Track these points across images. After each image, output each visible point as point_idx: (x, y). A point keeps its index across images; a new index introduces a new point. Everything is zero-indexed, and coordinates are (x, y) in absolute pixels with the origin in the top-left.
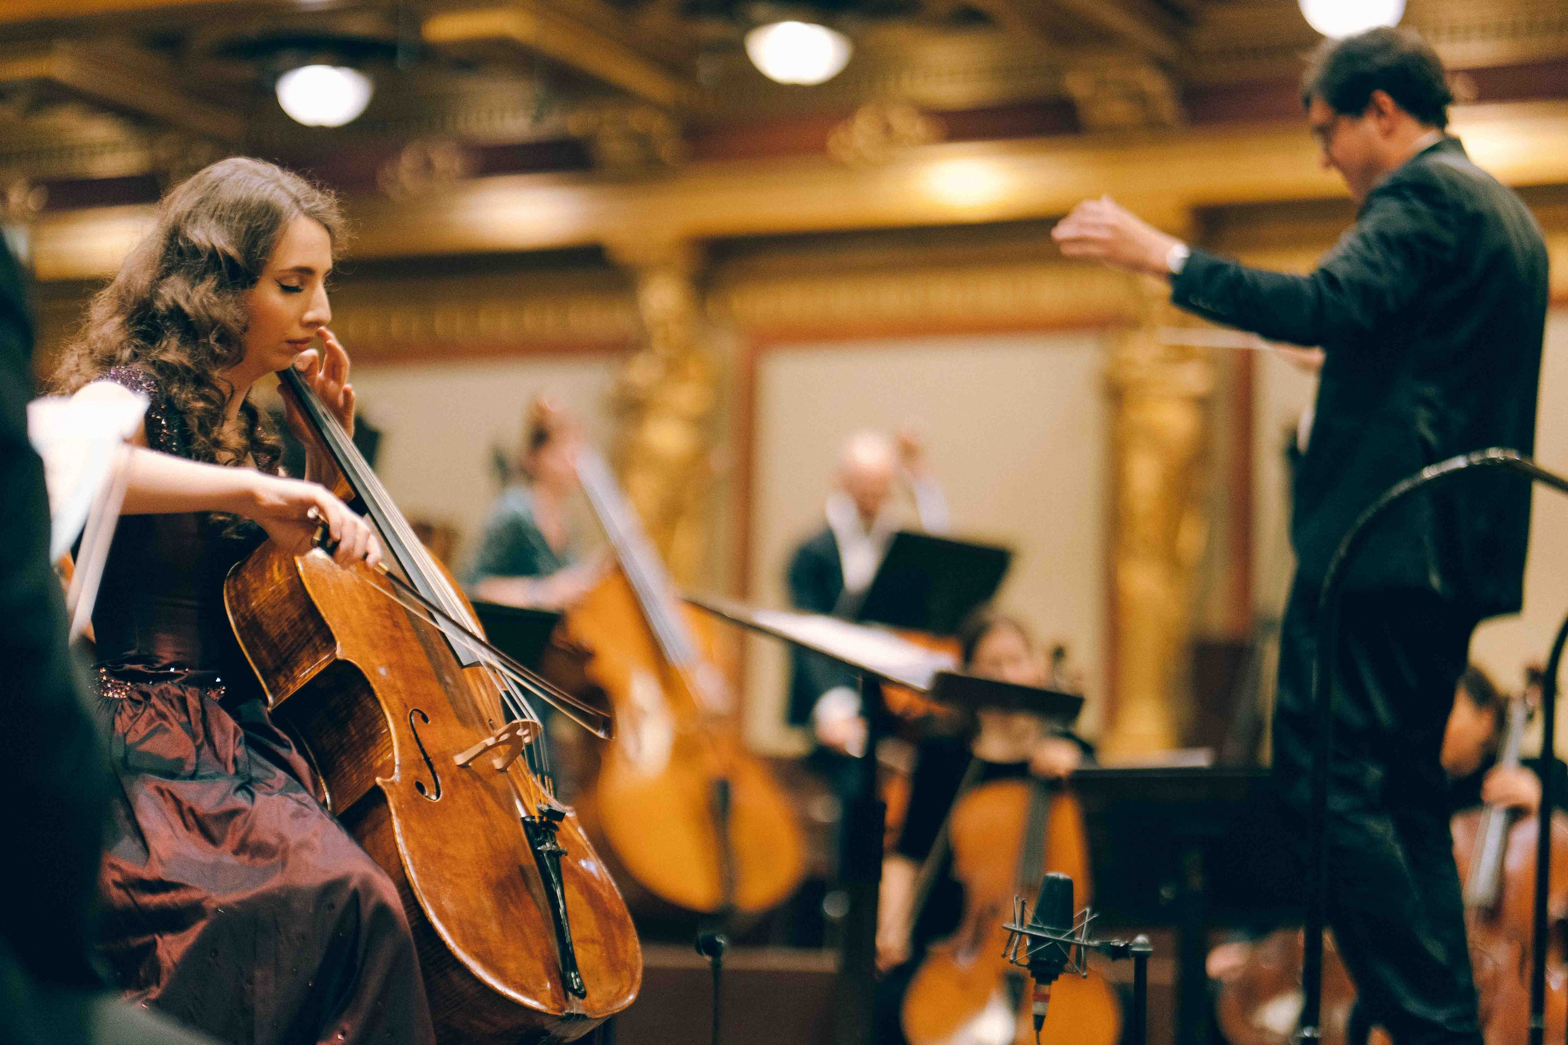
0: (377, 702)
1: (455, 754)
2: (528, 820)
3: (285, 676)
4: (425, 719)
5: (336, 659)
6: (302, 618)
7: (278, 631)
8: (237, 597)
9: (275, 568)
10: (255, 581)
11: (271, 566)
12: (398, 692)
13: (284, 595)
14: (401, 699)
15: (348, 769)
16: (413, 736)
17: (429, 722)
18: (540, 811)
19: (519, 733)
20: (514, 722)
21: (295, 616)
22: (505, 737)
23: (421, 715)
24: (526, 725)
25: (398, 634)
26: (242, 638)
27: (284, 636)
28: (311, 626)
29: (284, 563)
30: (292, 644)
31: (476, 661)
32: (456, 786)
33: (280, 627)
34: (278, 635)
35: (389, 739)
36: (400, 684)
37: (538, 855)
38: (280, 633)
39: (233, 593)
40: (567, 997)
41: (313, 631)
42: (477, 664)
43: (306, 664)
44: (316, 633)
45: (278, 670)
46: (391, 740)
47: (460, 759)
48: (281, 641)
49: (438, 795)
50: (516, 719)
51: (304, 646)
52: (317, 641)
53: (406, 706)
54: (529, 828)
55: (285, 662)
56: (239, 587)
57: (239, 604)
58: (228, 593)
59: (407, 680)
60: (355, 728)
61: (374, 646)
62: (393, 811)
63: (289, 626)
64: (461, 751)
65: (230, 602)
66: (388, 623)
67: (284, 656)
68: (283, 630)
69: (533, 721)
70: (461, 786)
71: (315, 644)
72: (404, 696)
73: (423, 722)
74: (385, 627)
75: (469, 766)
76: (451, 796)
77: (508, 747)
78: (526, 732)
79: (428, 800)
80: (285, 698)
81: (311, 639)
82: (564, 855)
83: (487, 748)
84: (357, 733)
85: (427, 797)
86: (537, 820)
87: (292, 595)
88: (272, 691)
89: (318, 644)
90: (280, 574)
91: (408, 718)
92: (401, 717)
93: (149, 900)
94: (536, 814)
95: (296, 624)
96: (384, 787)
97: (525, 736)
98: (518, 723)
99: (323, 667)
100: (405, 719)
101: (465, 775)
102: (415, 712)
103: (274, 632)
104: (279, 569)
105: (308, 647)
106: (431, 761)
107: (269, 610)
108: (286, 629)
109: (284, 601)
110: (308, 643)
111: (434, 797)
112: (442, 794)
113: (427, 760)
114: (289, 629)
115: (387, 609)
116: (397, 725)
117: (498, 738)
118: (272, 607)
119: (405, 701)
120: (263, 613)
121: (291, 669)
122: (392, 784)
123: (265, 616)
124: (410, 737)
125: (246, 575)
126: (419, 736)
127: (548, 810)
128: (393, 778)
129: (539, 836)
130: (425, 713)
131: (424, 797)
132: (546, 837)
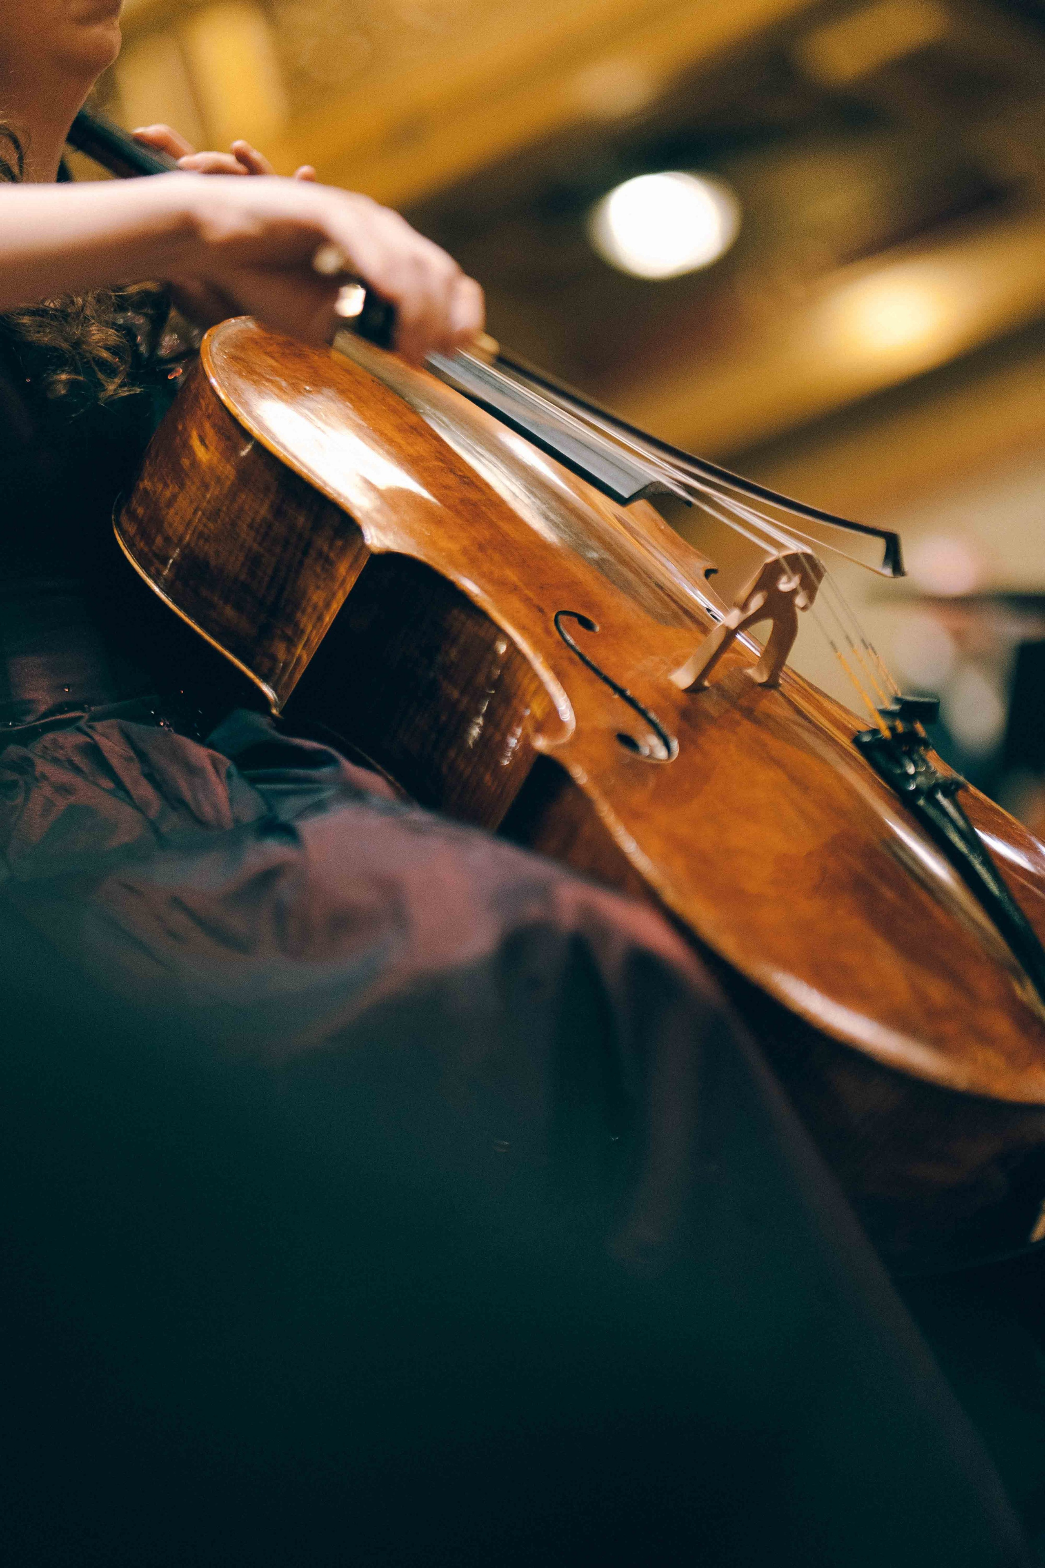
0: (483, 614)
1: (669, 671)
2: (868, 739)
3: (284, 638)
4: (587, 624)
5: (374, 556)
6: (278, 512)
7: (241, 558)
8: (143, 533)
9: (196, 443)
10: (166, 486)
11: (185, 444)
12: (515, 589)
13: (229, 483)
14: (527, 600)
15: (470, 769)
16: (577, 658)
17: (599, 627)
19: (784, 585)
20: (766, 561)
21: (264, 511)
22: (757, 603)
23: (575, 619)
24: (790, 565)
25: (474, 496)
27: (254, 561)
28: (301, 520)
29: (207, 426)
30: (276, 570)
31: (647, 483)
33: (242, 547)
34: (243, 564)
35: (531, 674)
36: (513, 577)
37: (910, 801)
38: (246, 557)
39: (132, 529)
41: (309, 526)
42: (650, 489)
43: (314, 596)
44: (315, 527)
45: (267, 629)
46: (536, 676)
47: (683, 678)
48: (252, 573)
49: (670, 752)
50: (766, 552)
51: (301, 563)
52: (322, 539)
53: (541, 610)
55: (274, 610)
56: (140, 510)
57: (150, 541)
58: (123, 532)
59: (523, 567)
61: (436, 522)
62: (594, 795)
63: (259, 536)
64: (677, 662)
67: (269, 598)
68: (250, 549)
69: (801, 552)
70: (706, 725)
71: (319, 551)
72: (530, 594)
73: (586, 630)
75: (707, 688)
76: (692, 741)
77: (769, 624)
78: (795, 582)
79: (652, 762)
80: (298, 676)
81: (309, 544)
85: (648, 756)
86: (886, 734)
88: (268, 677)
89: (326, 548)
90: (207, 451)
91: (554, 628)
92: (538, 632)
94: (879, 723)
95: (270, 526)
96: (556, 754)
97: (796, 591)
98: (777, 562)
99: (350, 584)
100: (547, 631)
101: (705, 703)
102: (563, 619)
104: (201, 439)
105: (308, 561)
106: (628, 693)
107: (211, 525)
108: (255, 546)
109: (233, 495)
110: (305, 553)
111: (662, 753)
112: (675, 744)
113: (621, 692)
114: (260, 544)
115: (438, 459)
116: (537, 644)
117: (744, 607)
118: (214, 515)
119: (536, 601)
120: (201, 535)
121: (291, 619)
122: (571, 744)
123: (207, 540)
124: (571, 661)
125: (146, 484)
126: (588, 658)
127: (902, 707)
128: (567, 737)
129: (900, 764)
130: (583, 612)
131: (643, 758)
132: (914, 763)
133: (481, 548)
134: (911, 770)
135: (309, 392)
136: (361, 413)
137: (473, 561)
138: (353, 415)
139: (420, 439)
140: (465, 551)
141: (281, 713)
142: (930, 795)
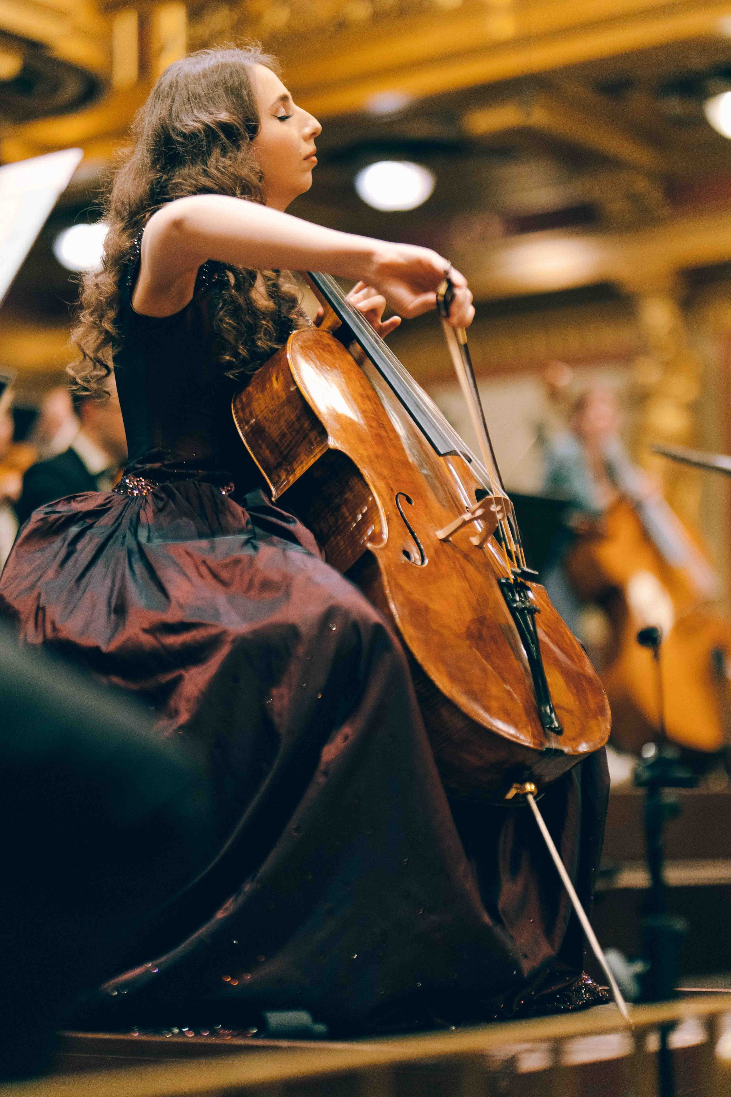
0: (367, 485)
1: (437, 530)
2: (503, 581)
3: (286, 470)
4: (409, 500)
5: (329, 449)
6: (298, 419)
7: (279, 432)
8: (243, 408)
9: (274, 379)
10: (257, 392)
11: (270, 378)
12: (385, 478)
13: (282, 400)
14: (388, 485)
15: (344, 546)
16: (399, 514)
17: (413, 504)
18: (514, 573)
19: (492, 508)
20: (488, 497)
21: (293, 417)
22: (479, 512)
23: (405, 497)
24: (498, 501)
25: (383, 433)
26: (247, 442)
27: (283, 436)
28: (306, 425)
29: (281, 375)
30: (291, 442)
31: (453, 450)
32: (438, 557)
33: (280, 428)
34: (278, 435)
35: (377, 516)
36: (385, 472)
37: (513, 611)
38: (280, 433)
39: (239, 406)
40: (545, 732)
41: (309, 428)
42: (453, 453)
43: (303, 457)
44: (311, 430)
45: (279, 465)
46: (379, 516)
47: (441, 534)
48: (281, 440)
49: (423, 563)
50: (488, 494)
51: (302, 442)
52: (312, 435)
53: (392, 490)
54: (505, 589)
55: (285, 458)
56: (244, 399)
58: (235, 406)
59: (392, 469)
60: (348, 511)
61: (362, 441)
62: (384, 573)
63: (288, 427)
64: (442, 527)
65: (236, 413)
66: (374, 424)
67: (285, 453)
68: (283, 430)
69: (504, 497)
70: (443, 556)
71: (310, 440)
72: (390, 482)
73: (408, 503)
74: (371, 427)
75: (450, 541)
76: (434, 562)
77: (484, 523)
78: (499, 508)
79: (414, 565)
80: (287, 488)
81: (307, 435)
82: (537, 613)
83: (465, 523)
84: (350, 514)
85: (413, 563)
86: (512, 581)
87: (289, 400)
88: (274, 485)
89: (313, 439)
90: (278, 383)
91: (395, 499)
92: (388, 499)
93: (173, 640)
94: (512, 577)
95: (293, 423)
96: (374, 551)
97: (498, 512)
98: (491, 499)
99: (317, 458)
100: (391, 499)
101: (446, 547)
102: (400, 496)
103: (274, 431)
104: (277, 378)
105: (304, 443)
106: (416, 534)
107: (270, 415)
108: (285, 429)
109: (282, 405)
110: (304, 439)
111: (419, 563)
112: (427, 561)
113: (412, 533)
114: (287, 429)
115: (373, 413)
116: (384, 505)
117: (473, 513)
118: (272, 412)
119: (392, 486)
120: (265, 418)
121: (291, 464)
122: (382, 549)
123: (267, 421)
124: (397, 515)
125: (250, 389)
126: (405, 515)
127: (521, 572)
128: (382, 545)
129: (513, 595)
130: (409, 496)
131: (411, 563)
132: (520, 596)
133: (377, 457)
134: (518, 599)
135: (328, 370)
136: (347, 384)
137: (371, 462)
138: (344, 385)
139: (369, 402)
140: (369, 457)
141: (276, 501)
142: (522, 611)
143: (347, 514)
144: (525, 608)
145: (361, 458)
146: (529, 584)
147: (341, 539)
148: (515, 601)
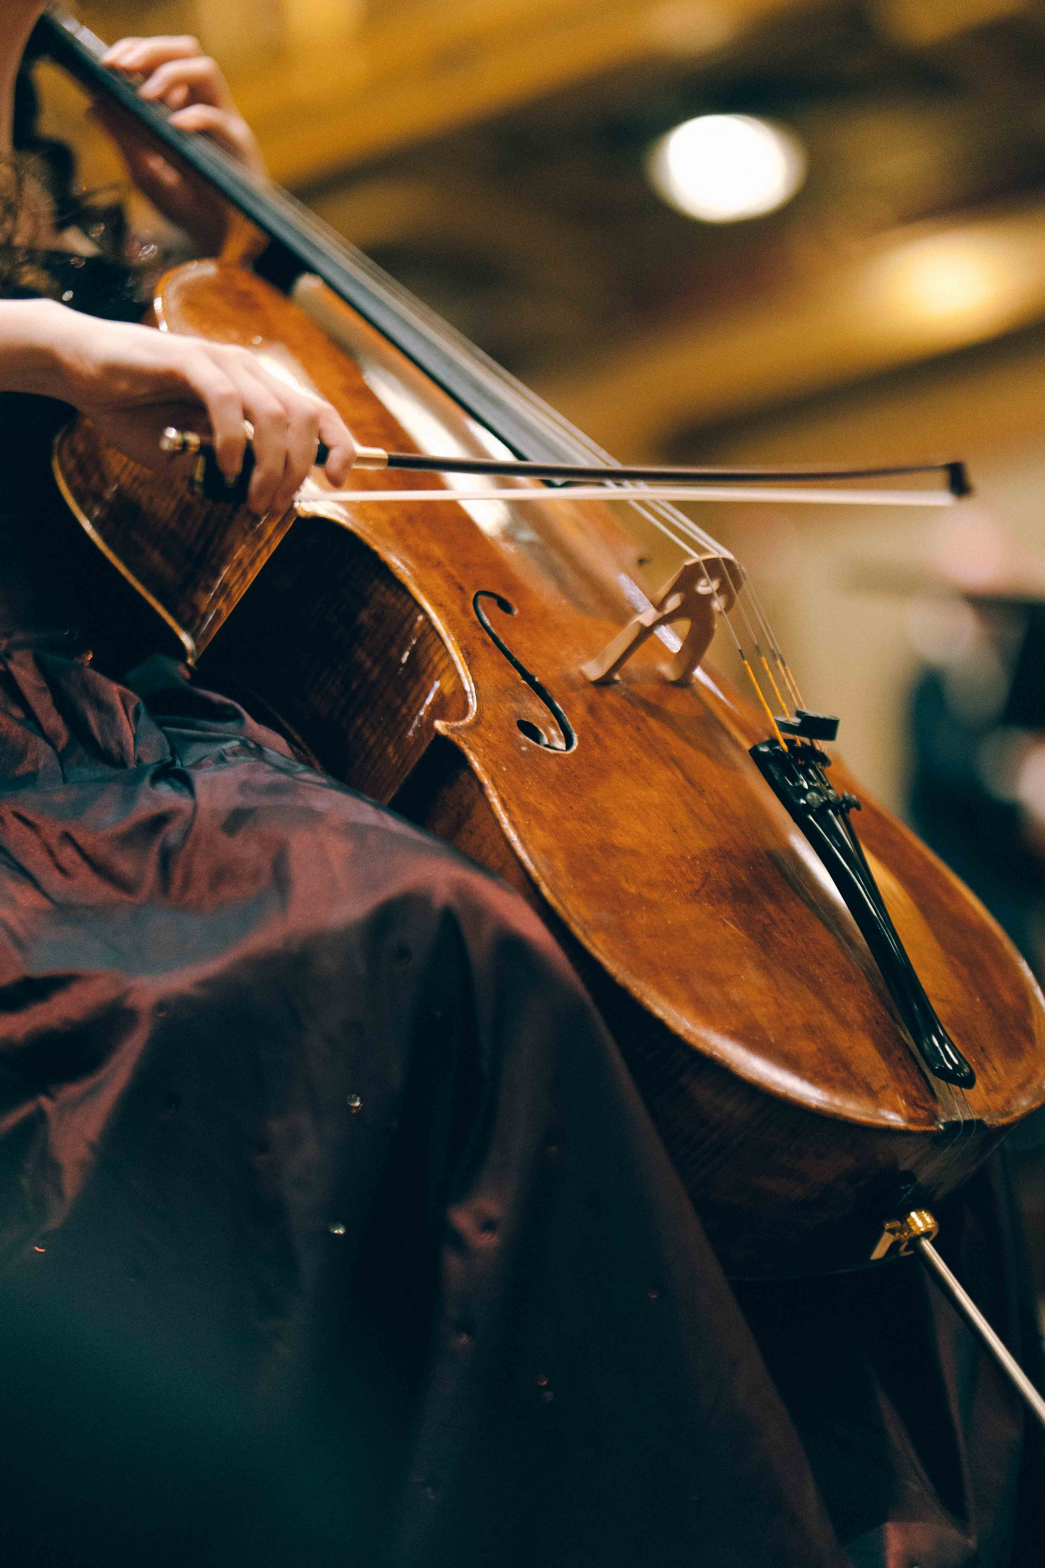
0: (402, 587)
1: (581, 661)
2: (765, 749)
3: (205, 586)
4: (505, 606)
5: (299, 519)
7: (173, 506)
8: (81, 471)
12: (438, 565)
14: (448, 577)
15: (375, 739)
16: (490, 640)
17: (516, 612)
19: (703, 588)
20: (687, 563)
22: (673, 603)
23: (495, 601)
24: (712, 568)
26: (106, 543)
27: (185, 510)
30: (204, 522)
32: (600, 720)
34: (174, 512)
35: (442, 652)
36: (437, 551)
37: (801, 817)
38: (177, 508)
39: (68, 466)
43: (240, 551)
45: (187, 580)
46: (447, 653)
47: (594, 670)
49: (569, 743)
50: (689, 556)
53: (461, 588)
54: (769, 769)
55: (199, 559)
56: (80, 443)
58: (62, 467)
62: (486, 781)
64: (590, 653)
65: (69, 482)
67: (196, 549)
69: (724, 556)
70: (610, 719)
72: (453, 571)
73: (503, 612)
75: (616, 682)
77: (684, 625)
78: (715, 585)
79: (551, 752)
80: (215, 630)
82: (853, 810)
83: (642, 635)
85: (547, 747)
86: (783, 746)
88: (186, 627)
91: (472, 608)
92: (456, 610)
96: (454, 737)
97: (715, 593)
98: (697, 565)
99: (274, 545)
100: (464, 611)
101: (612, 697)
102: (482, 599)
106: (537, 680)
111: (562, 745)
112: (576, 737)
113: (529, 678)
116: (452, 624)
117: (660, 606)
119: (458, 579)
120: (135, 480)
121: (214, 572)
122: (469, 728)
123: (141, 485)
124: (484, 642)
126: (502, 641)
127: (802, 721)
128: (470, 718)
129: (795, 779)
130: (504, 595)
131: (541, 747)
132: (809, 778)
134: (805, 785)
137: (400, 534)
141: (196, 663)
142: (820, 813)
143: (368, 664)
144: (827, 804)
145: (377, 529)
146: (821, 745)
147: (364, 723)
148: (803, 793)
